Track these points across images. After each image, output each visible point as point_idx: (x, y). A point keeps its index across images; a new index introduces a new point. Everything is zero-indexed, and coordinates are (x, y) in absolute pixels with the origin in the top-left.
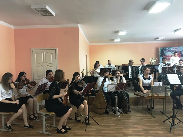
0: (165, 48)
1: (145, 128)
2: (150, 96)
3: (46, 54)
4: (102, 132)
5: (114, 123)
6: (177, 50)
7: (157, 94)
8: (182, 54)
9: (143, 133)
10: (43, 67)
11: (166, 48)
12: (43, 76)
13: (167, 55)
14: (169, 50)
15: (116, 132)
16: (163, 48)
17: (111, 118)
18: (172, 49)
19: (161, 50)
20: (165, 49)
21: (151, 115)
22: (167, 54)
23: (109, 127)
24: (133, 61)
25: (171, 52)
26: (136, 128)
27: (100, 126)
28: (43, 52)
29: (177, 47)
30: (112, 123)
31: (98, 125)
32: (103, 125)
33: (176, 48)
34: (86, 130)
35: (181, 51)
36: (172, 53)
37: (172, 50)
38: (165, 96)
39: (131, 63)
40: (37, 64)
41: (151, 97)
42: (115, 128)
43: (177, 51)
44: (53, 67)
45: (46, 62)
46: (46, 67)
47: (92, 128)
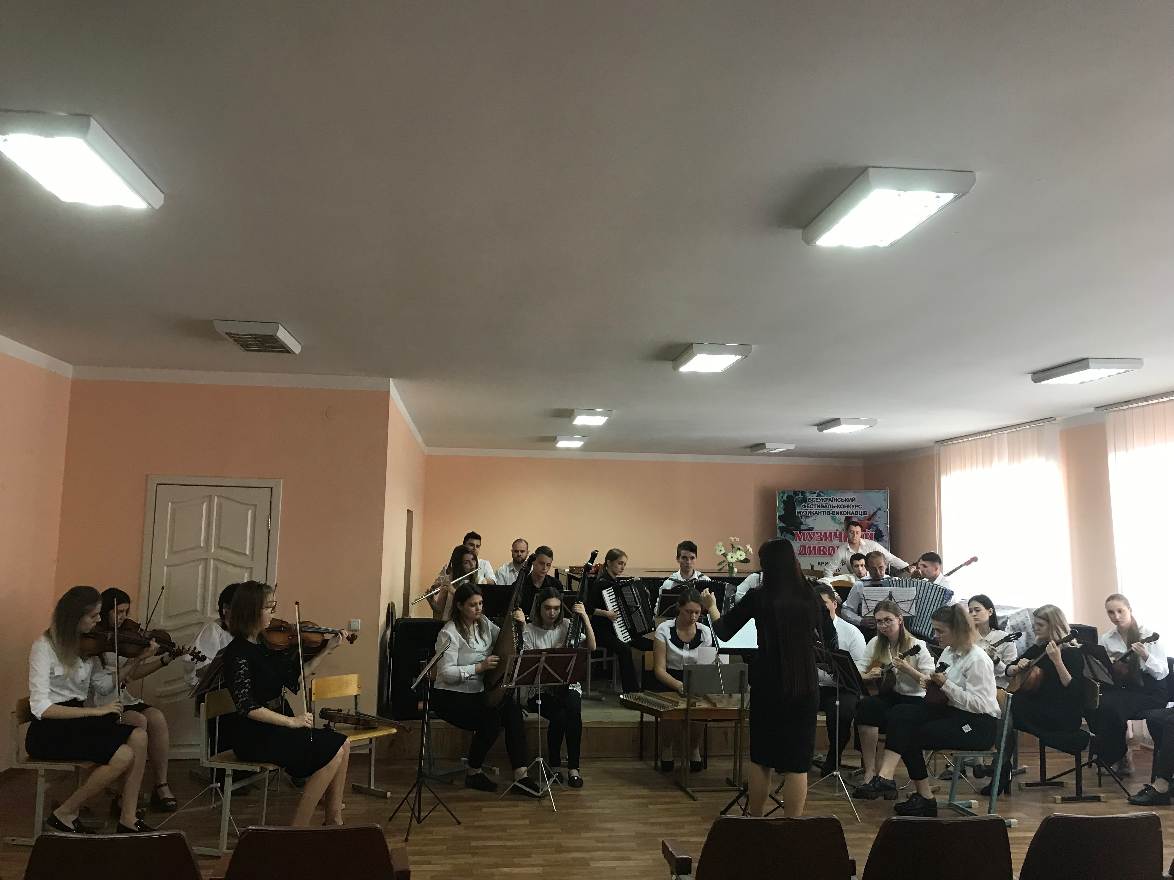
0: (803, 493)
1: (643, 829)
2: (682, 706)
3: (220, 506)
4: (474, 844)
5: (524, 817)
6: (857, 509)
7: (709, 701)
8: (878, 529)
9: (633, 844)
10: (201, 567)
11: (808, 495)
12: (195, 611)
13: (811, 529)
14: (821, 506)
15: (527, 843)
16: (796, 493)
17: (515, 803)
18: (834, 500)
19: (784, 502)
20: (805, 500)
21: (683, 789)
22: (810, 522)
23: (505, 831)
24: (624, 559)
25: (828, 513)
26: (612, 830)
27: (466, 827)
28: (210, 498)
29: (856, 490)
30: (520, 819)
31: (459, 823)
32: (477, 824)
33: (850, 495)
34: (406, 840)
35: (875, 513)
36: (833, 519)
37: (835, 504)
38: (740, 711)
39: (616, 563)
40: (172, 552)
41: (686, 710)
42: (527, 833)
43: (854, 510)
44: (251, 569)
45: (219, 547)
46: (216, 569)
47: (431, 833)
